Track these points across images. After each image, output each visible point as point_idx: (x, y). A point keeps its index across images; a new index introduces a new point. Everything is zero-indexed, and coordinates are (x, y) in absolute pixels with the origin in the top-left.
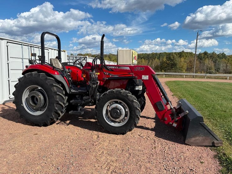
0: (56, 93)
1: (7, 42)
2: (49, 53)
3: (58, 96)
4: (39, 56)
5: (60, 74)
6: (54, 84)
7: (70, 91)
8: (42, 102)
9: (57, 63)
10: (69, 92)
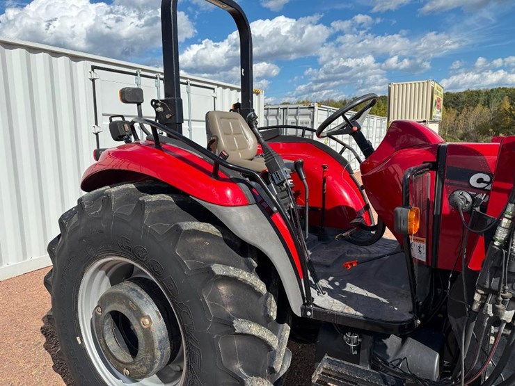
0: (231, 325)
1: (93, 68)
2: (215, 98)
3: (236, 342)
4: (155, 103)
5: (251, 198)
6: (218, 269)
7: (308, 300)
8: (158, 354)
9: (239, 133)
10: (304, 310)
